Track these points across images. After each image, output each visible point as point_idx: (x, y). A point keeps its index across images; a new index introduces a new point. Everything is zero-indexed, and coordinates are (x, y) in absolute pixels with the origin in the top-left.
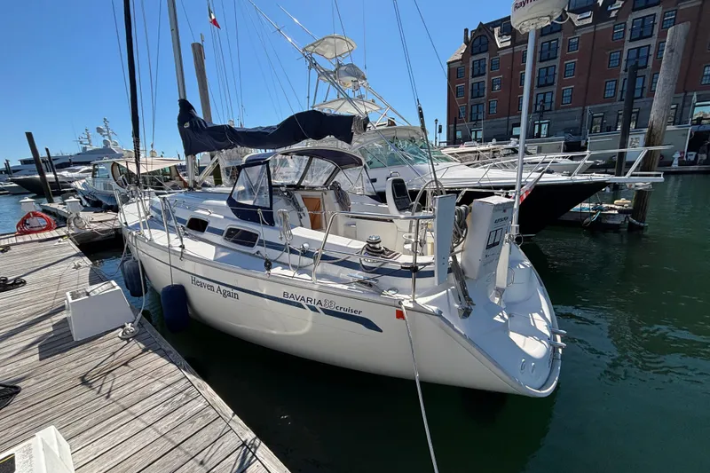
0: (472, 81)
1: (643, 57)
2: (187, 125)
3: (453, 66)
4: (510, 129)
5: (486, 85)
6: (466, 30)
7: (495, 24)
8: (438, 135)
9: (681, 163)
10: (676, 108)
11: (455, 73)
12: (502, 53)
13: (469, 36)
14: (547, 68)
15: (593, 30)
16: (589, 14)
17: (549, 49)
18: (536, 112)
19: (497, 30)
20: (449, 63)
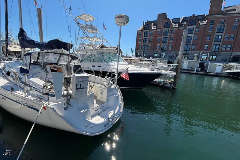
0: (144, 38)
1: (190, 39)
2: (21, 38)
3: (138, 32)
4: (154, 54)
5: (148, 40)
6: (144, 22)
7: (152, 22)
8: (132, 53)
9: (197, 71)
10: (198, 55)
11: (139, 34)
12: (153, 31)
13: (144, 24)
14: (165, 38)
15: (178, 29)
16: (177, 24)
17: (166, 32)
18: (161, 50)
19: (152, 23)
20: (137, 31)
